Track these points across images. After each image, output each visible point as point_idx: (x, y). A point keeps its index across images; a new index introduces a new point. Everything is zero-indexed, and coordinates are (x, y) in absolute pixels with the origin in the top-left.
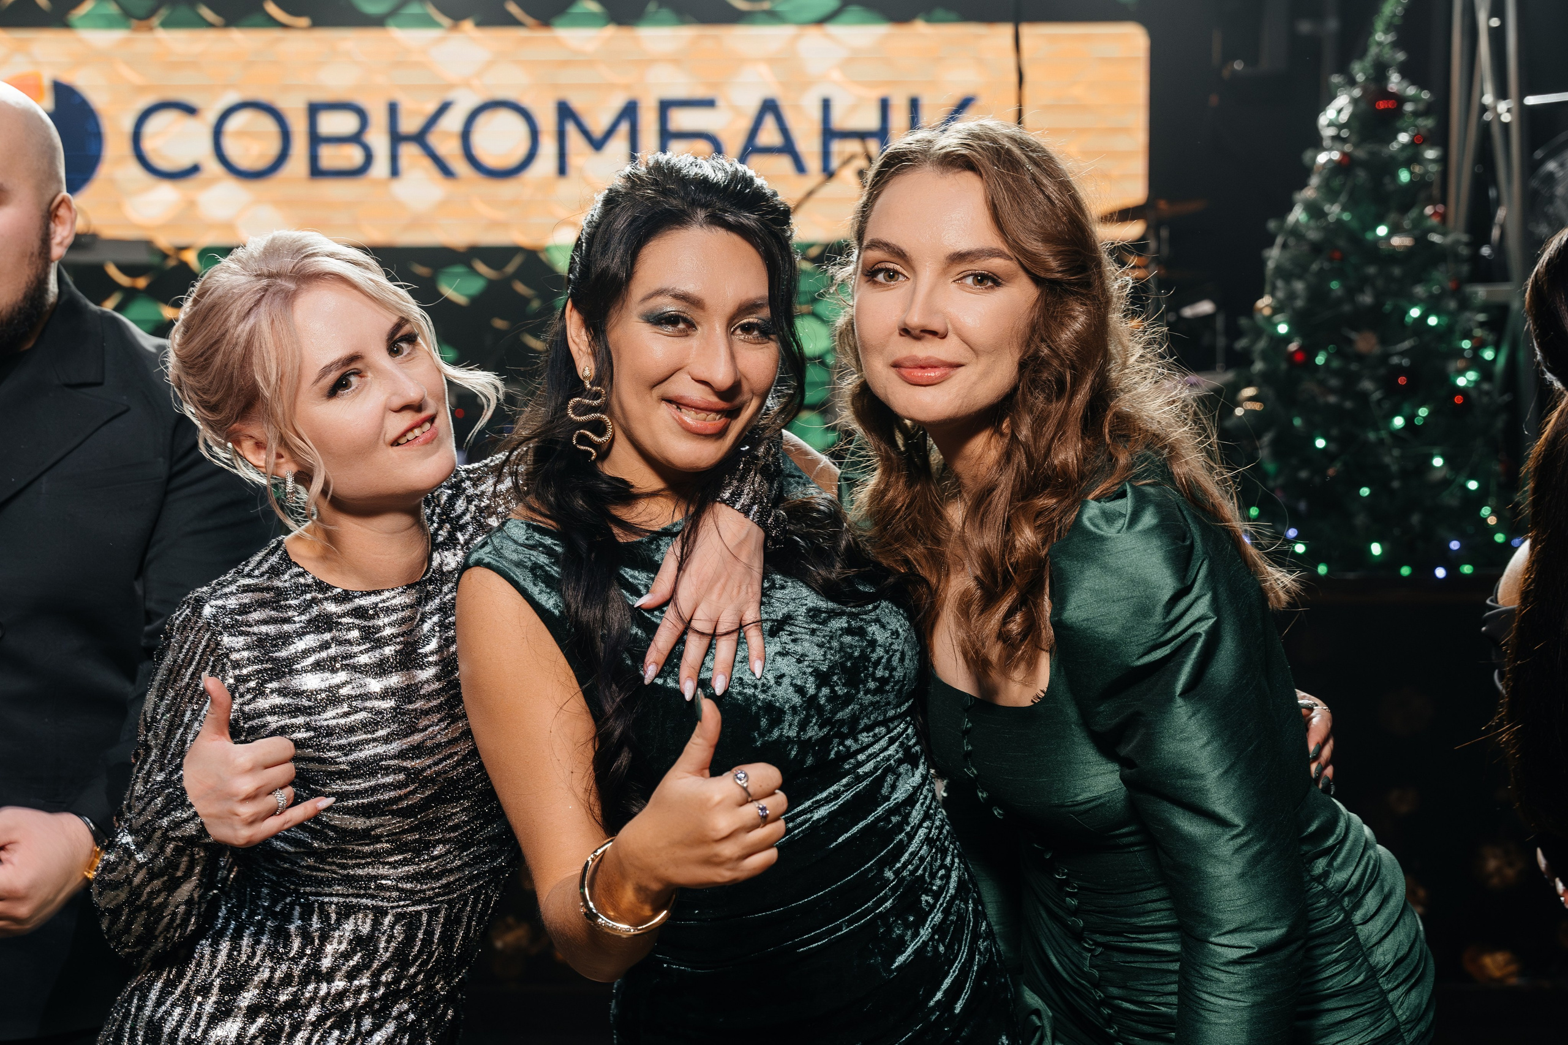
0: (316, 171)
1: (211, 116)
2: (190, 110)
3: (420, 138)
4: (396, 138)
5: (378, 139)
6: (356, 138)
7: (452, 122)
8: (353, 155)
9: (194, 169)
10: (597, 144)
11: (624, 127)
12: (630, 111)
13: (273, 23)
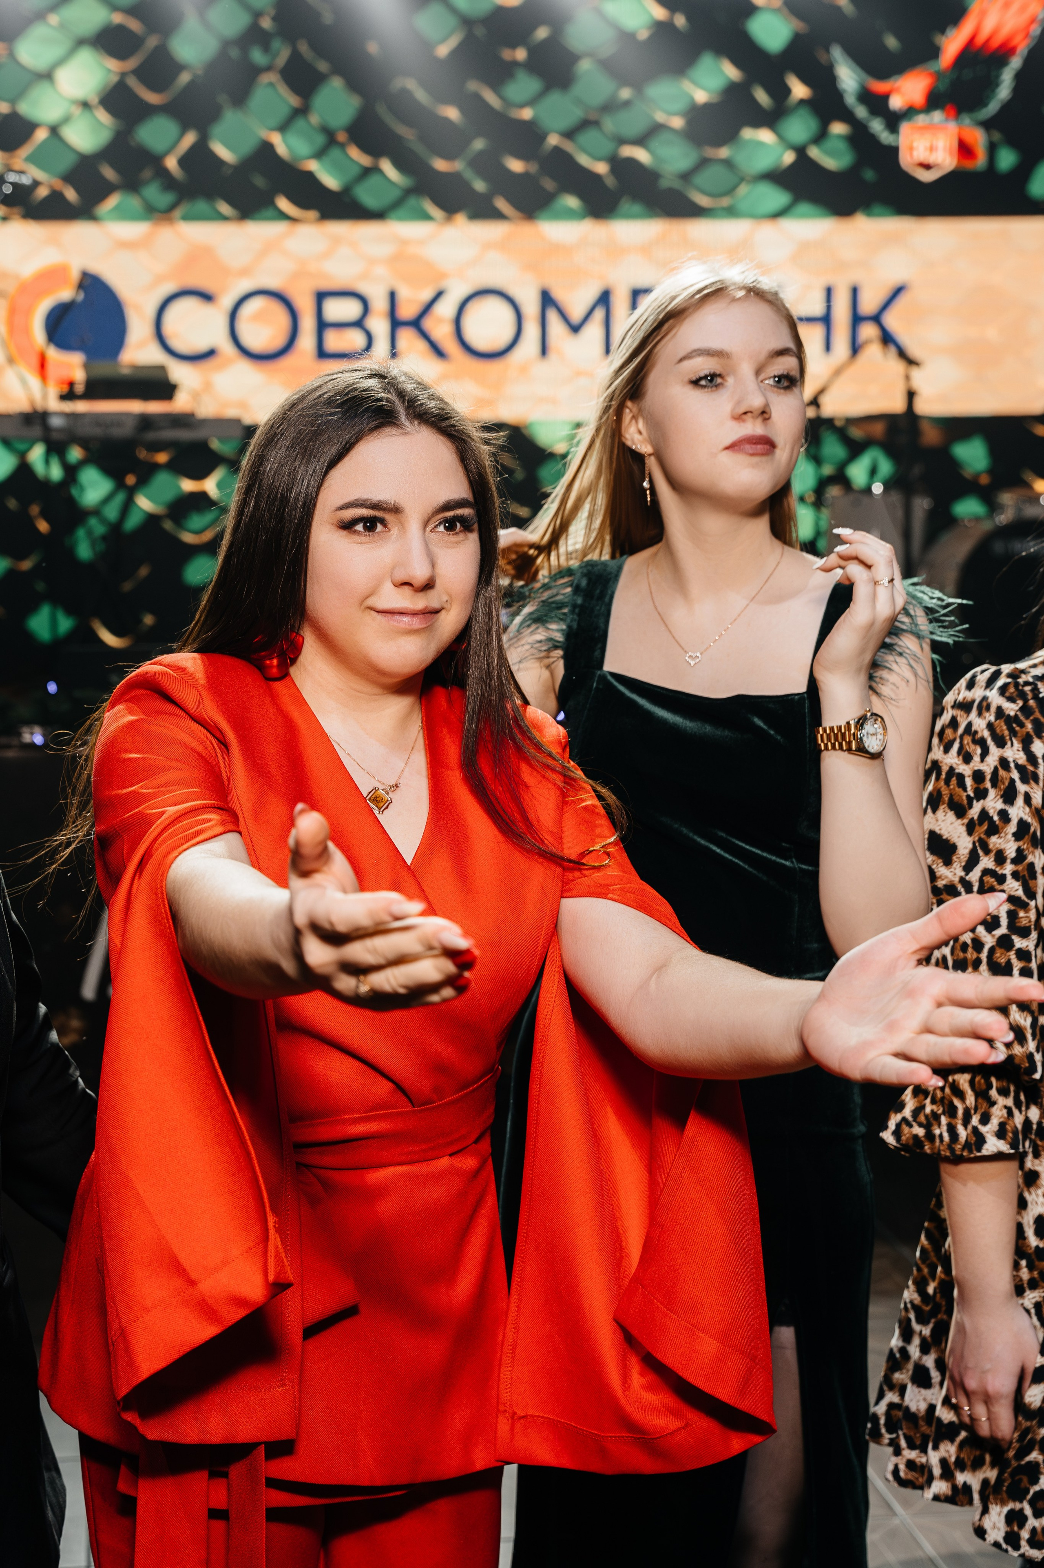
0: (322, 354)
1: (227, 301)
2: (206, 297)
3: (416, 324)
4: (396, 324)
5: (379, 325)
6: (359, 324)
7: (446, 309)
8: (355, 339)
9: (211, 353)
10: (575, 329)
11: (599, 314)
12: (604, 299)
13: (283, 216)
